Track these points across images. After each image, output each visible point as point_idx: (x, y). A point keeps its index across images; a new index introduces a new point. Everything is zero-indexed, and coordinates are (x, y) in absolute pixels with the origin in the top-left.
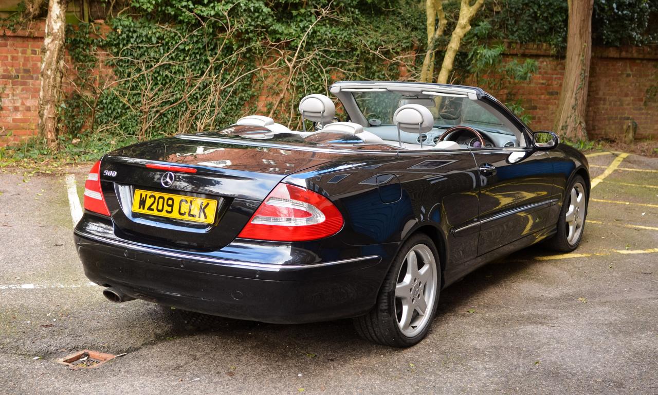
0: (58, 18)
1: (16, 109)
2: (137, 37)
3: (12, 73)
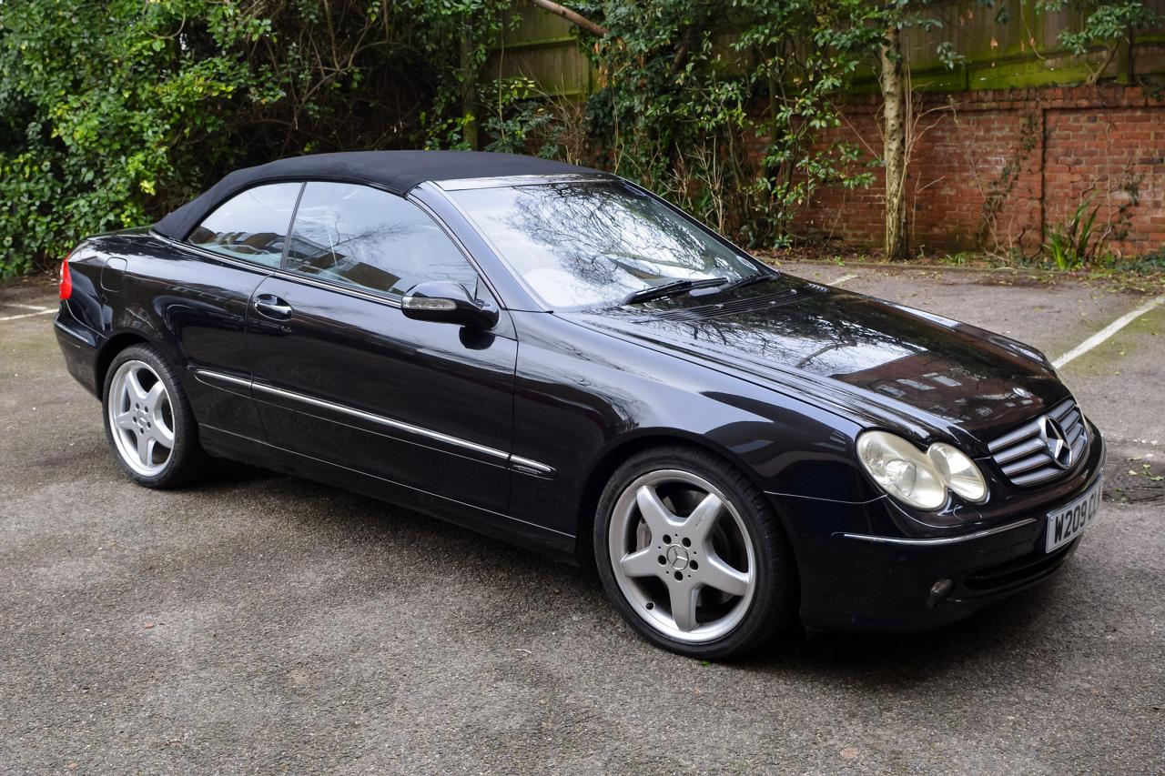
3: (1154, 156)
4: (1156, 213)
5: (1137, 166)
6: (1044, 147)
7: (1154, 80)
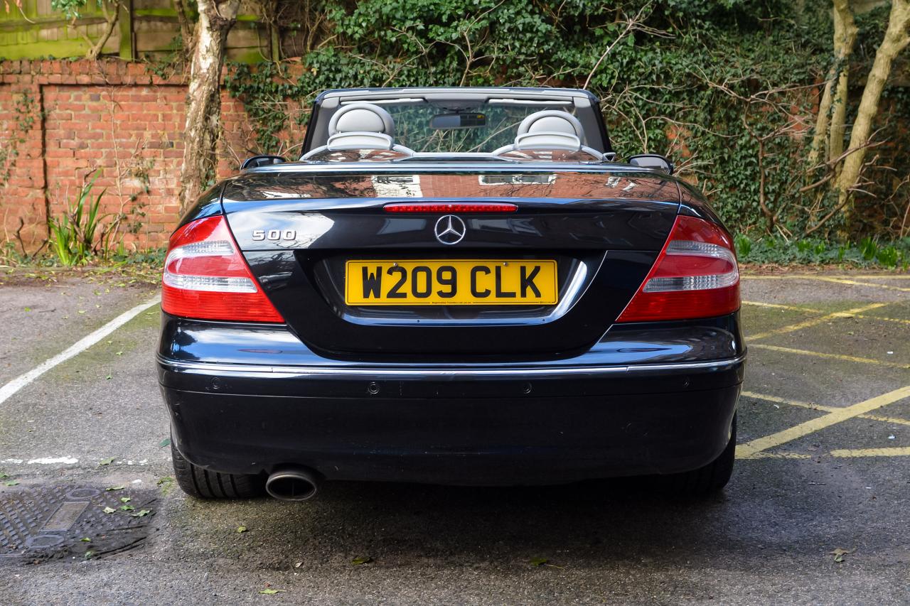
0: (207, 51)
1: (170, 192)
2: (341, 79)
3: (164, 140)
4: (170, 202)
5: (146, 150)
6: (43, 129)
7: (158, 57)
